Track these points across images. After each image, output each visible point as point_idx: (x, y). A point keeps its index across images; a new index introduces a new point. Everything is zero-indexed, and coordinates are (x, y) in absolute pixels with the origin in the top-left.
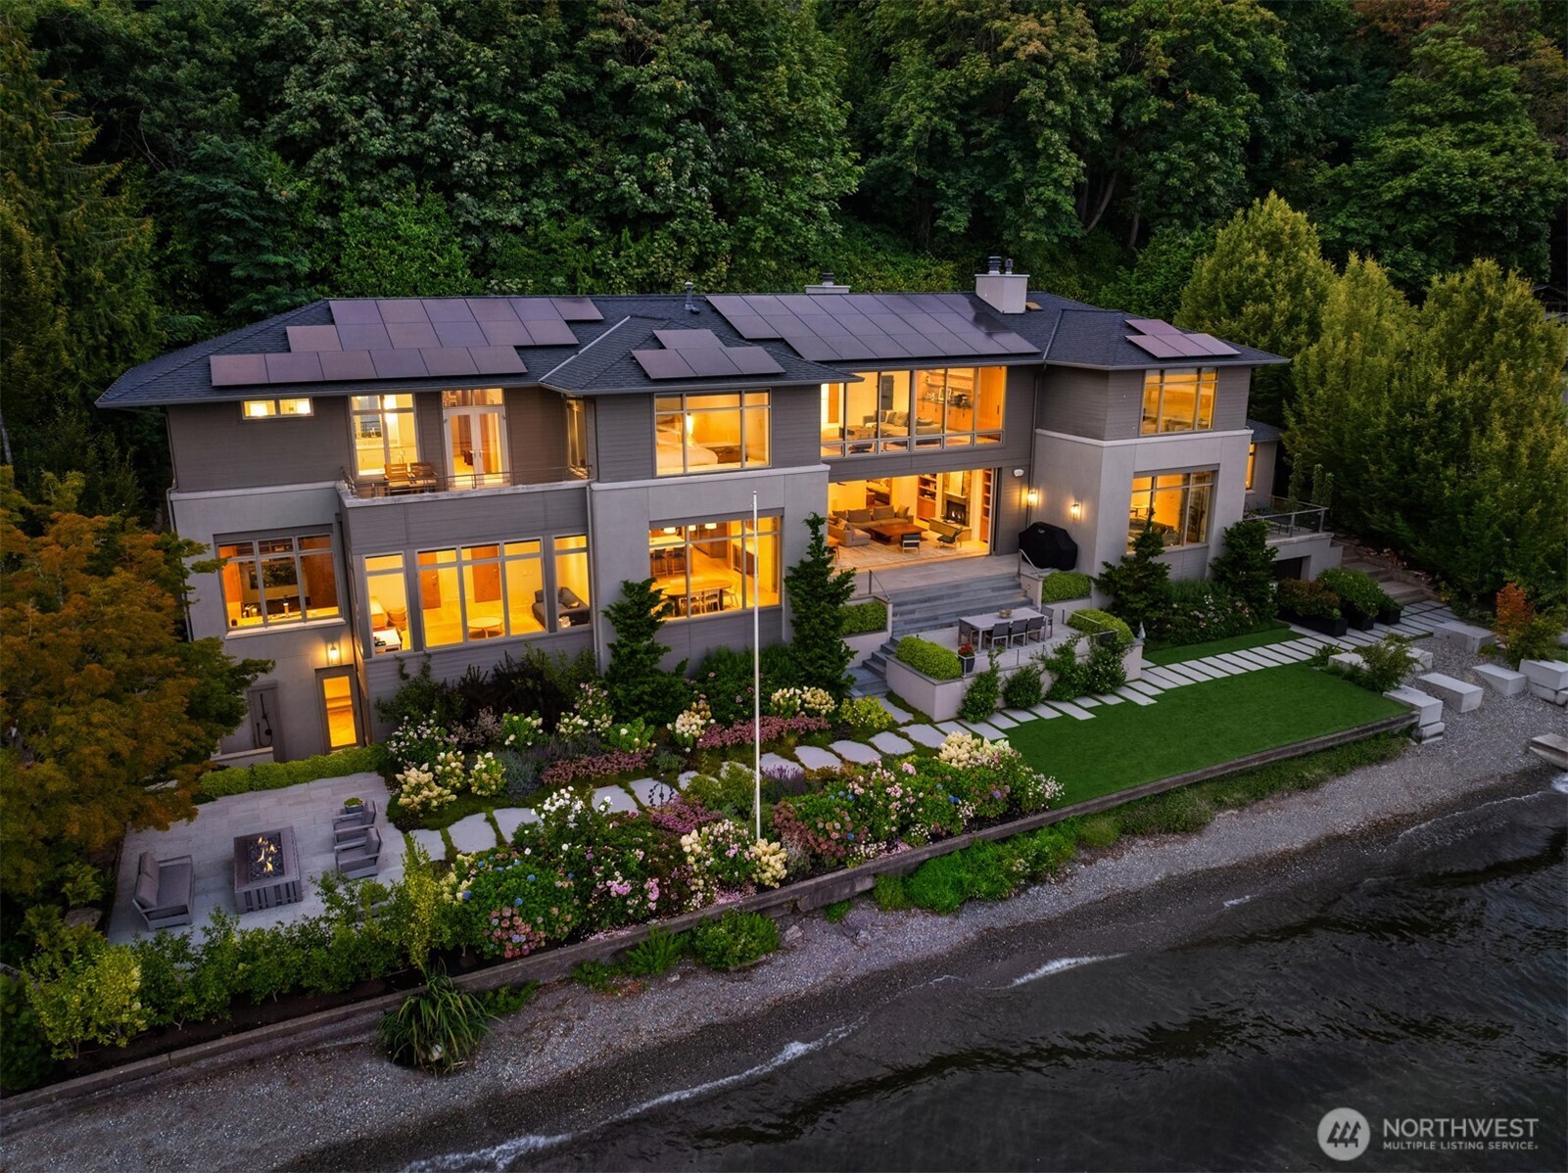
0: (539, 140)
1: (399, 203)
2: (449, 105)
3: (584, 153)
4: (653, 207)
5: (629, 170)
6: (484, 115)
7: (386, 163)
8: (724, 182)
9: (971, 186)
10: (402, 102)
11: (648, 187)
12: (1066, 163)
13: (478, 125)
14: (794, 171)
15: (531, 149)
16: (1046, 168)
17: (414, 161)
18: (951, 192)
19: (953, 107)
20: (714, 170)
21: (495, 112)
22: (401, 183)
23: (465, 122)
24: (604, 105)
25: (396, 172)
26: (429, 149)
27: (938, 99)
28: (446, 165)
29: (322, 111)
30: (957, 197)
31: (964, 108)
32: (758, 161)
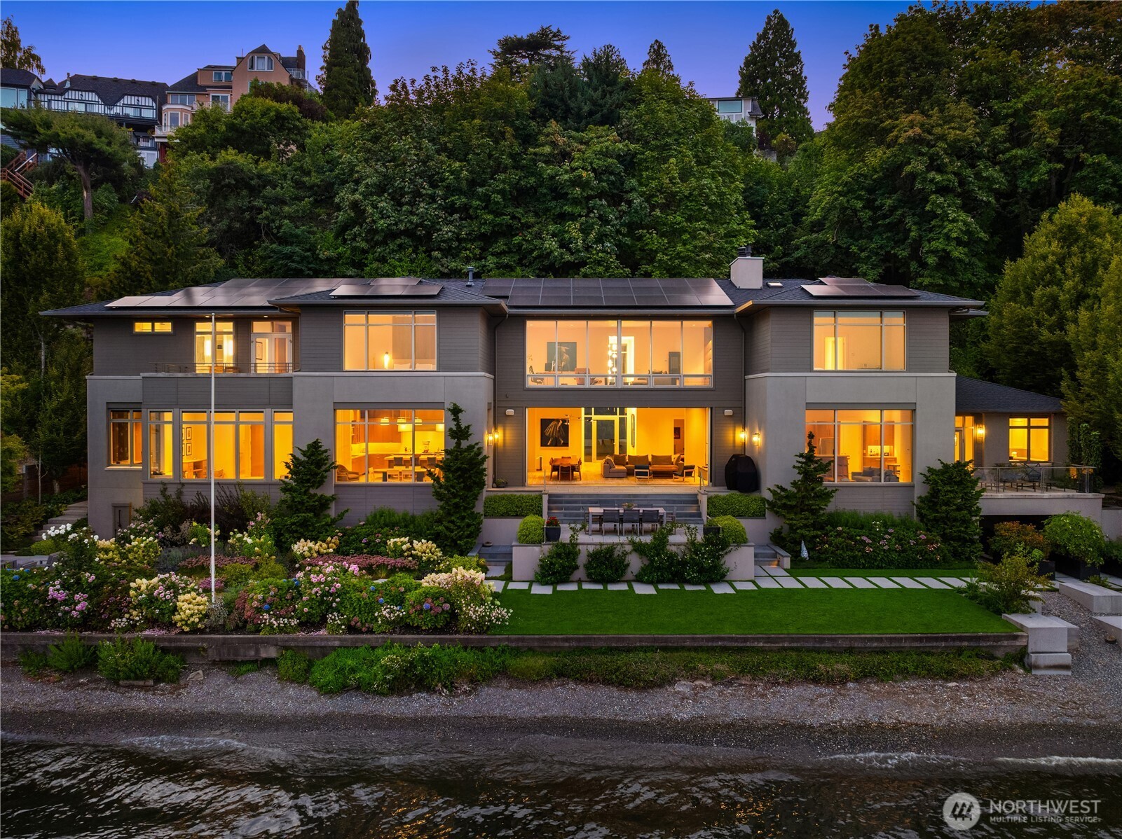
0: (490, 217)
1: (400, 260)
2: (433, 199)
3: (528, 226)
4: (568, 257)
5: (554, 235)
6: (453, 203)
7: (391, 235)
8: (628, 240)
9: (881, 247)
10: (407, 199)
11: (564, 245)
12: (954, 221)
13: (451, 209)
14: (684, 231)
15: (485, 224)
16: (940, 226)
17: (408, 233)
18: (863, 255)
19: (862, 189)
20: (618, 232)
21: (459, 200)
22: (401, 247)
23: (441, 207)
24: (545, 195)
25: (398, 241)
26: (417, 225)
27: (846, 184)
28: (429, 235)
29: (355, 205)
30: (868, 257)
31: (871, 191)
32: (655, 225)
